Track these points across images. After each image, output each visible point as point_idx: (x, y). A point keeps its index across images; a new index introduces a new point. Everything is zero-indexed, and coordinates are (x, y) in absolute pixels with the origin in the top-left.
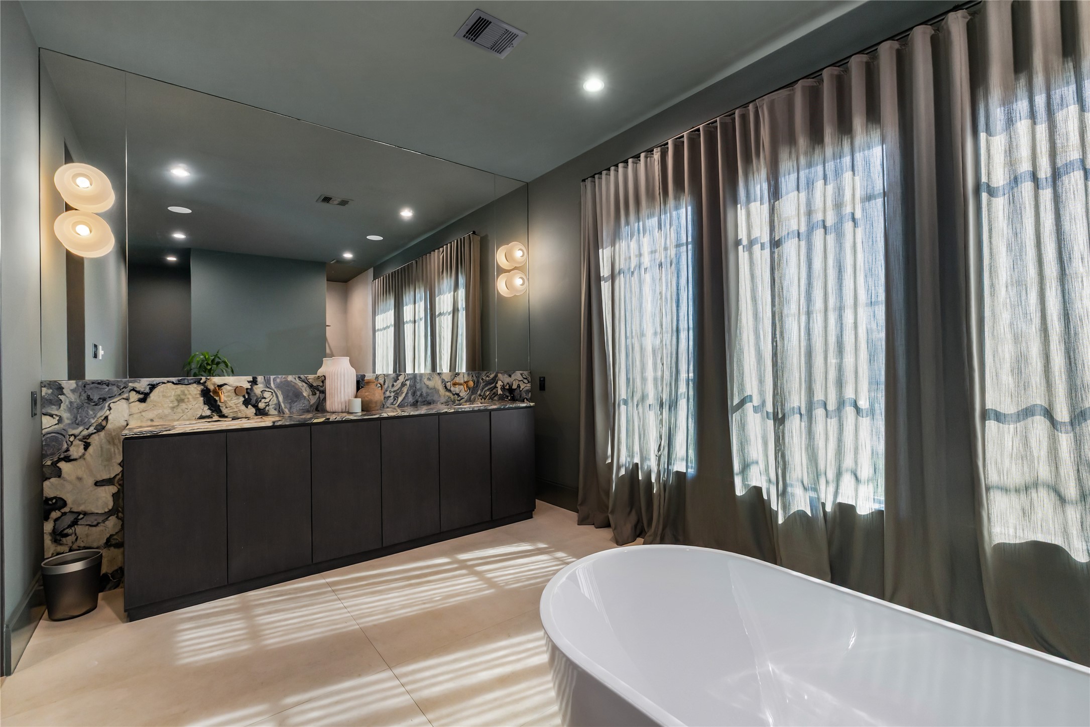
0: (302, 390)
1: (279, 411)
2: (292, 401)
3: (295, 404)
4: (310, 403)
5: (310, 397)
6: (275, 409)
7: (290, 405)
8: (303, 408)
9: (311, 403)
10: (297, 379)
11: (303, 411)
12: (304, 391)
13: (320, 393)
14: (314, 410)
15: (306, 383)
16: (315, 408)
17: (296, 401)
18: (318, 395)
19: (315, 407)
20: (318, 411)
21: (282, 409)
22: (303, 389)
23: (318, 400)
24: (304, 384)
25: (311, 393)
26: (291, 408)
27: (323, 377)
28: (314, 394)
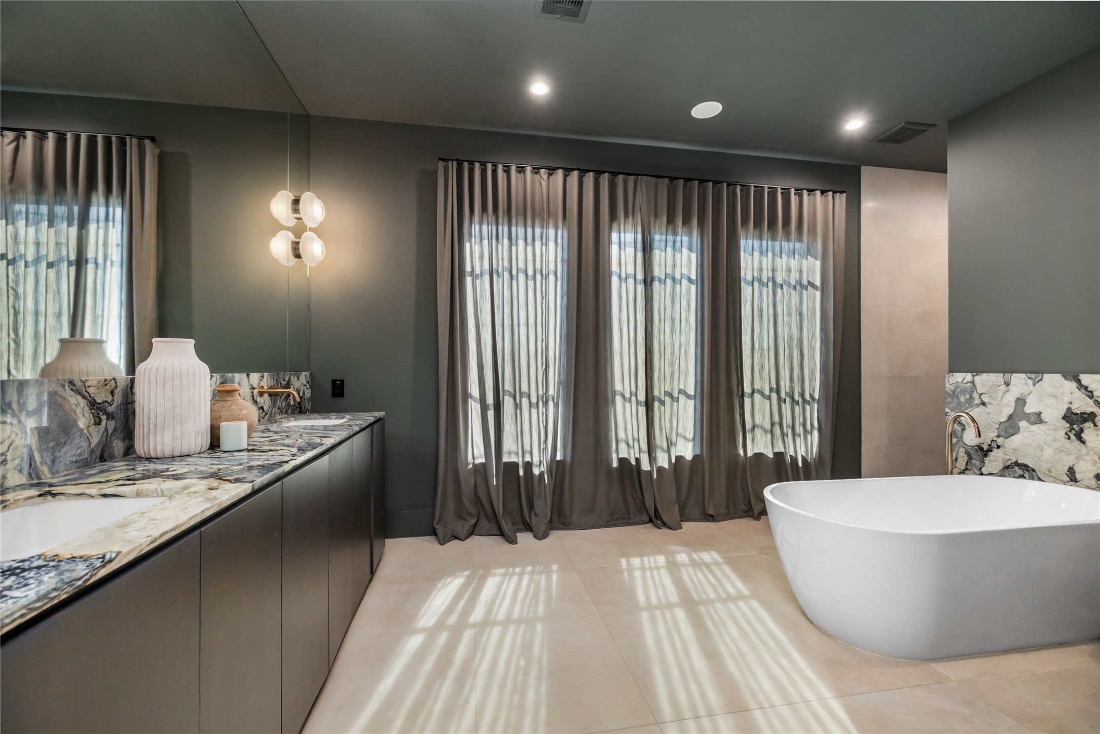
0: (75, 413)
1: (30, 474)
2: (57, 445)
3: (63, 450)
4: (90, 443)
5: (91, 428)
6: (21, 471)
7: (53, 453)
8: (78, 458)
9: (93, 445)
10: (67, 387)
11: (77, 465)
12: (80, 415)
13: (107, 419)
14: (98, 460)
15: (84, 397)
16: (98, 456)
17: (65, 443)
18: (104, 422)
19: (98, 453)
20: (105, 461)
21: (36, 466)
22: (78, 411)
23: (105, 434)
24: (80, 398)
25: (93, 422)
26: (53, 461)
27: (113, 382)
28: (98, 423)
